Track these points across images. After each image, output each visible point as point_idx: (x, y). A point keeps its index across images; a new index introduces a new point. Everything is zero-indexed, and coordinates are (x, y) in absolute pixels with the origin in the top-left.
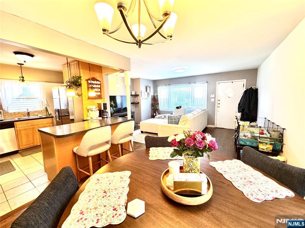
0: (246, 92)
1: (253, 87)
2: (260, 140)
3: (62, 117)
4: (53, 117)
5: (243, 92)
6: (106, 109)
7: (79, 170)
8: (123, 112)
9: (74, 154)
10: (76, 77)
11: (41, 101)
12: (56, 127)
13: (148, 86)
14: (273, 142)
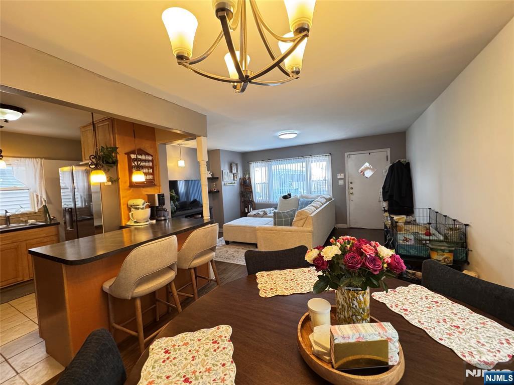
0: (392, 169)
1: (402, 160)
2: (432, 245)
3: (79, 223)
4: (59, 223)
5: (387, 167)
6: (164, 204)
7: (113, 327)
8: (191, 209)
9: (105, 294)
10: (107, 148)
11: (34, 193)
12: (64, 244)
13: (234, 163)
14: (453, 247)
